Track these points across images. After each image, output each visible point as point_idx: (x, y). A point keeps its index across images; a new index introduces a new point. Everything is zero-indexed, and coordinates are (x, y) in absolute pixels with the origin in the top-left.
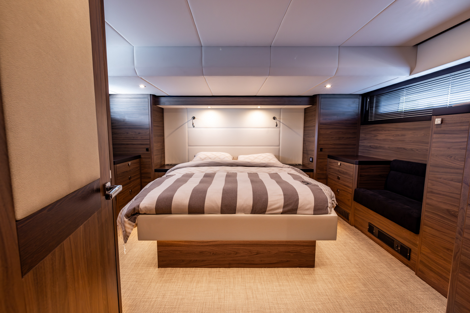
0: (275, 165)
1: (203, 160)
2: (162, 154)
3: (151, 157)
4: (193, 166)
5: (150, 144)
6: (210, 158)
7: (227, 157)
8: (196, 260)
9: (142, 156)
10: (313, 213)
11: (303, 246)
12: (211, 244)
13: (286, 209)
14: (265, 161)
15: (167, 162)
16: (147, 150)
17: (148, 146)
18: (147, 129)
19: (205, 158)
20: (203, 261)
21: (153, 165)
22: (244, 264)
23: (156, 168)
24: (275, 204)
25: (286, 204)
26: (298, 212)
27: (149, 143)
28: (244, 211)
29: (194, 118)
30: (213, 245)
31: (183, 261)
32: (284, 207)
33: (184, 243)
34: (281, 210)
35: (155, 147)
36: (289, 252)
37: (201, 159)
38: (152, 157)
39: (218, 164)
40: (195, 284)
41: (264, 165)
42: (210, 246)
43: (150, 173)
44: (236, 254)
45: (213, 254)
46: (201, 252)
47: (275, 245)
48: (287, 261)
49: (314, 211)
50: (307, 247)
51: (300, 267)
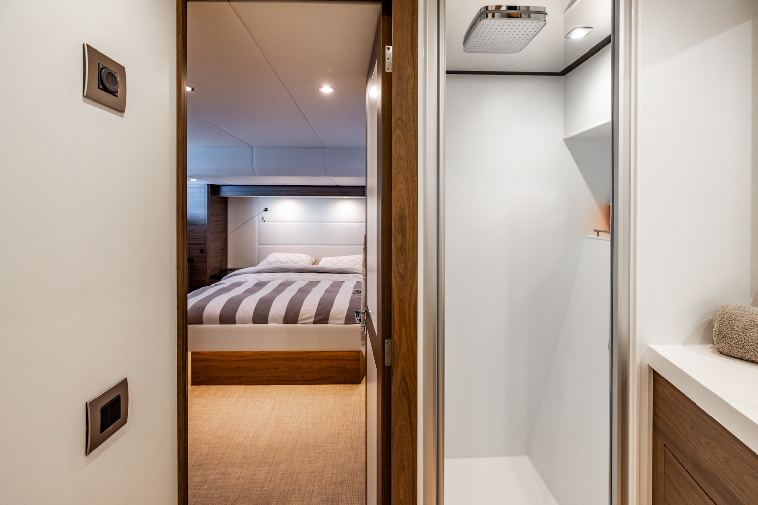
0: (355, 271)
1: (271, 264)
2: (223, 255)
3: (206, 260)
4: (254, 272)
5: (205, 244)
6: (281, 262)
7: (303, 259)
8: (233, 377)
9: (195, 259)
10: (344, 323)
11: (347, 360)
12: (249, 358)
13: (318, 318)
14: (349, 265)
15: (230, 266)
16: (201, 251)
17: (202, 247)
18: (202, 225)
19: (274, 262)
20: (240, 377)
21: (208, 270)
22: (284, 380)
23: (212, 274)
24: (306, 314)
25: (318, 313)
26: (330, 321)
27: (204, 242)
28: (276, 320)
29: (266, 210)
30: (250, 359)
31: (219, 378)
32: (316, 316)
33: (219, 358)
34: (312, 320)
35: (212, 247)
36: (332, 367)
37: (269, 262)
38: (208, 260)
39: (284, 270)
40: (225, 399)
41: (340, 271)
42: (247, 360)
43: (204, 280)
44: (276, 369)
45: (251, 369)
46: (238, 368)
47: (317, 359)
48: (331, 377)
49: (345, 320)
50: (351, 362)
51: (344, 384)
